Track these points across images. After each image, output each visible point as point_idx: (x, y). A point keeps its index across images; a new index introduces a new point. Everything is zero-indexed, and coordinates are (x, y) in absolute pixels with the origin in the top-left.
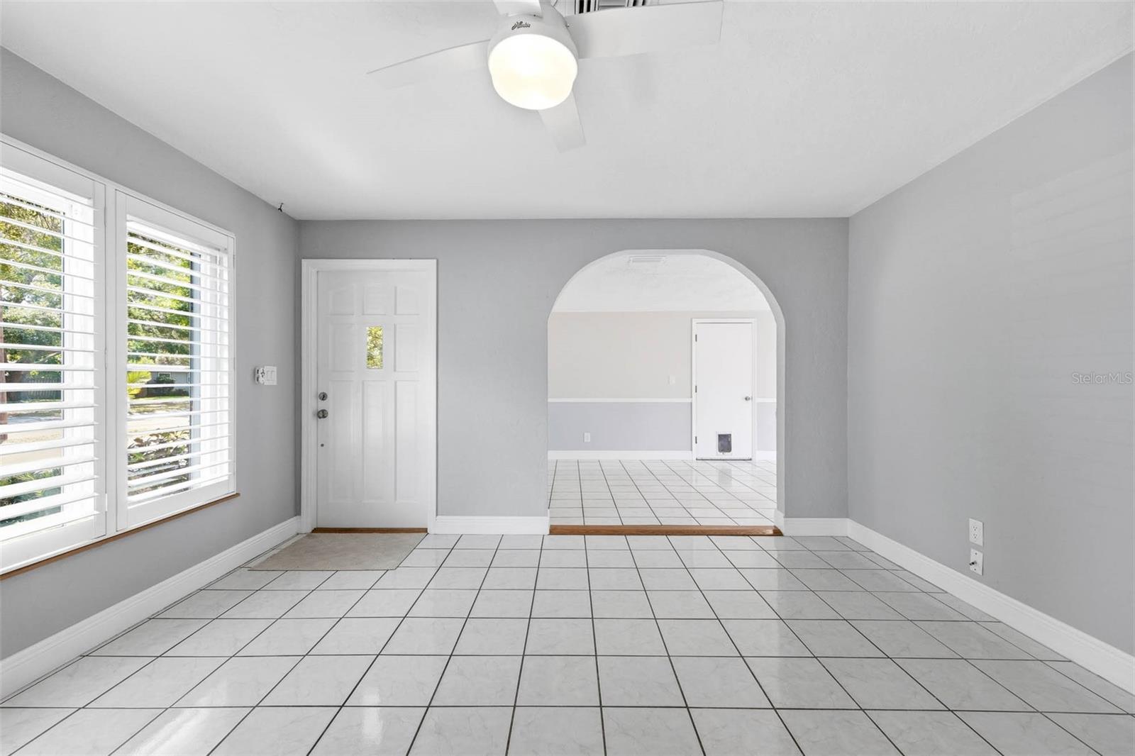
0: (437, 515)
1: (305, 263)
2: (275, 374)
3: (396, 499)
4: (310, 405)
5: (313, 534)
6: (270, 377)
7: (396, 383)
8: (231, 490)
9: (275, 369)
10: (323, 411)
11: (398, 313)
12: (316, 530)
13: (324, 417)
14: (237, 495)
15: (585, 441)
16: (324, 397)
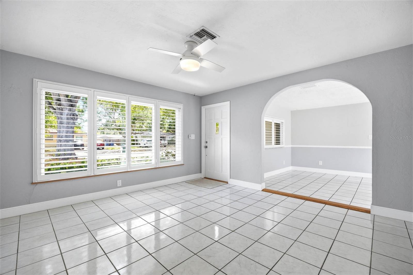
0: (230, 178)
1: (202, 107)
2: (194, 136)
3: (222, 173)
4: (203, 144)
5: (204, 179)
6: (193, 137)
7: (222, 138)
8: (182, 163)
9: (194, 135)
10: (207, 146)
11: (223, 118)
12: (205, 178)
13: (207, 148)
14: (183, 164)
15: (319, 164)
16: (207, 142)
